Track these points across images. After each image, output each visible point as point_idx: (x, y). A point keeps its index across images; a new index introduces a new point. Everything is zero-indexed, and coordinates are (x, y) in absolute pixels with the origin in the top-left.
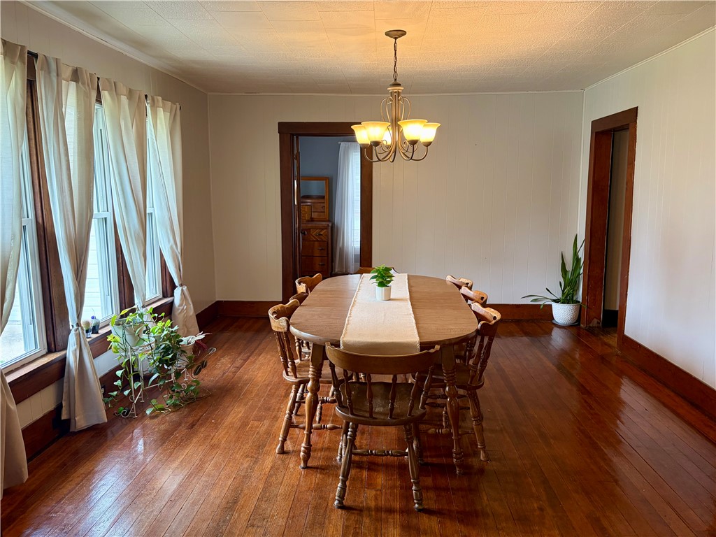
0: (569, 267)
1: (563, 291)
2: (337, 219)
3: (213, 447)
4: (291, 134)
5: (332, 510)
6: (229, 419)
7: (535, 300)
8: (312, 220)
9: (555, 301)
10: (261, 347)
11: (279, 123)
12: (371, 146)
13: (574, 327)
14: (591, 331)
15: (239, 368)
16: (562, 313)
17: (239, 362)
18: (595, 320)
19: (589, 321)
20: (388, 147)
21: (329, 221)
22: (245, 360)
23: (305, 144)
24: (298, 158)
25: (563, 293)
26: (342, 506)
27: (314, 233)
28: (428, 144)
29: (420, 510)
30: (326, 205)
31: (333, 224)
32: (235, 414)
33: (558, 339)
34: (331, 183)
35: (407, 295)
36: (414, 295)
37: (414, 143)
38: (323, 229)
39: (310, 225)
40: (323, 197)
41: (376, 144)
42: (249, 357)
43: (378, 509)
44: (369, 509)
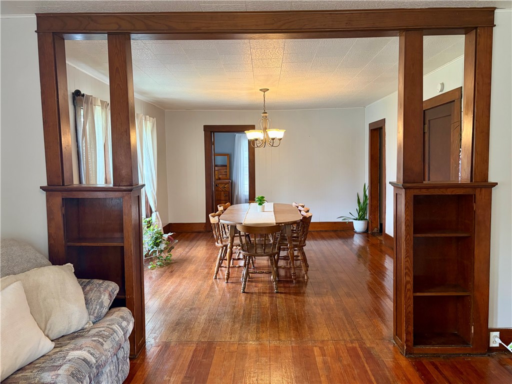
0: (362, 201)
1: (359, 214)
2: (234, 179)
3: (184, 278)
4: (210, 131)
5: (240, 293)
6: (189, 269)
7: (344, 219)
8: (220, 179)
9: (354, 219)
10: (197, 244)
11: (204, 126)
12: (254, 140)
13: (366, 233)
14: (373, 234)
15: (188, 252)
16: (359, 226)
17: (187, 250)
18: (376, 229)
19: (372, 230)
20: (262, 140)
21: (229, 179)
22: (191, 249)
23: (219, 137)
24: (214, 144)
25: (359, 215)
26: (244, 292)
27: (221, 186)
28: (280, 139)
29: (277, 292)
30: (228, 170)
31: (232, 181)
32: (191, 268)
33: (358, 241)
34: (230, 157)
35: (273, 210)
36: (276, 210)
37: (273, 139)
38: (226, 184)
39: (219, 181)
40: (226, 166)
41: (257, 140)
42: (192, 248)
43: (259, 293)
44: (255, 293)
